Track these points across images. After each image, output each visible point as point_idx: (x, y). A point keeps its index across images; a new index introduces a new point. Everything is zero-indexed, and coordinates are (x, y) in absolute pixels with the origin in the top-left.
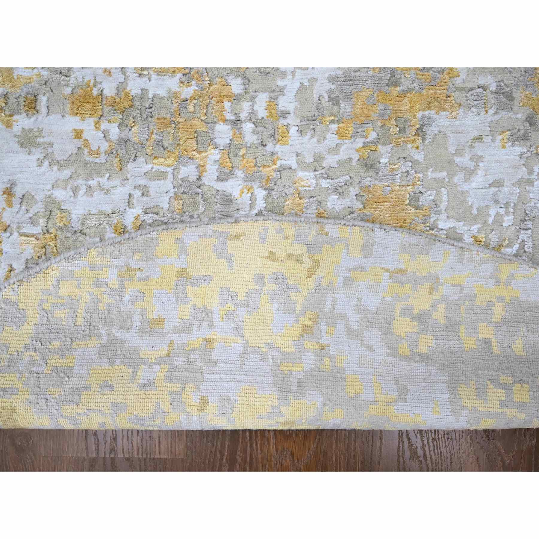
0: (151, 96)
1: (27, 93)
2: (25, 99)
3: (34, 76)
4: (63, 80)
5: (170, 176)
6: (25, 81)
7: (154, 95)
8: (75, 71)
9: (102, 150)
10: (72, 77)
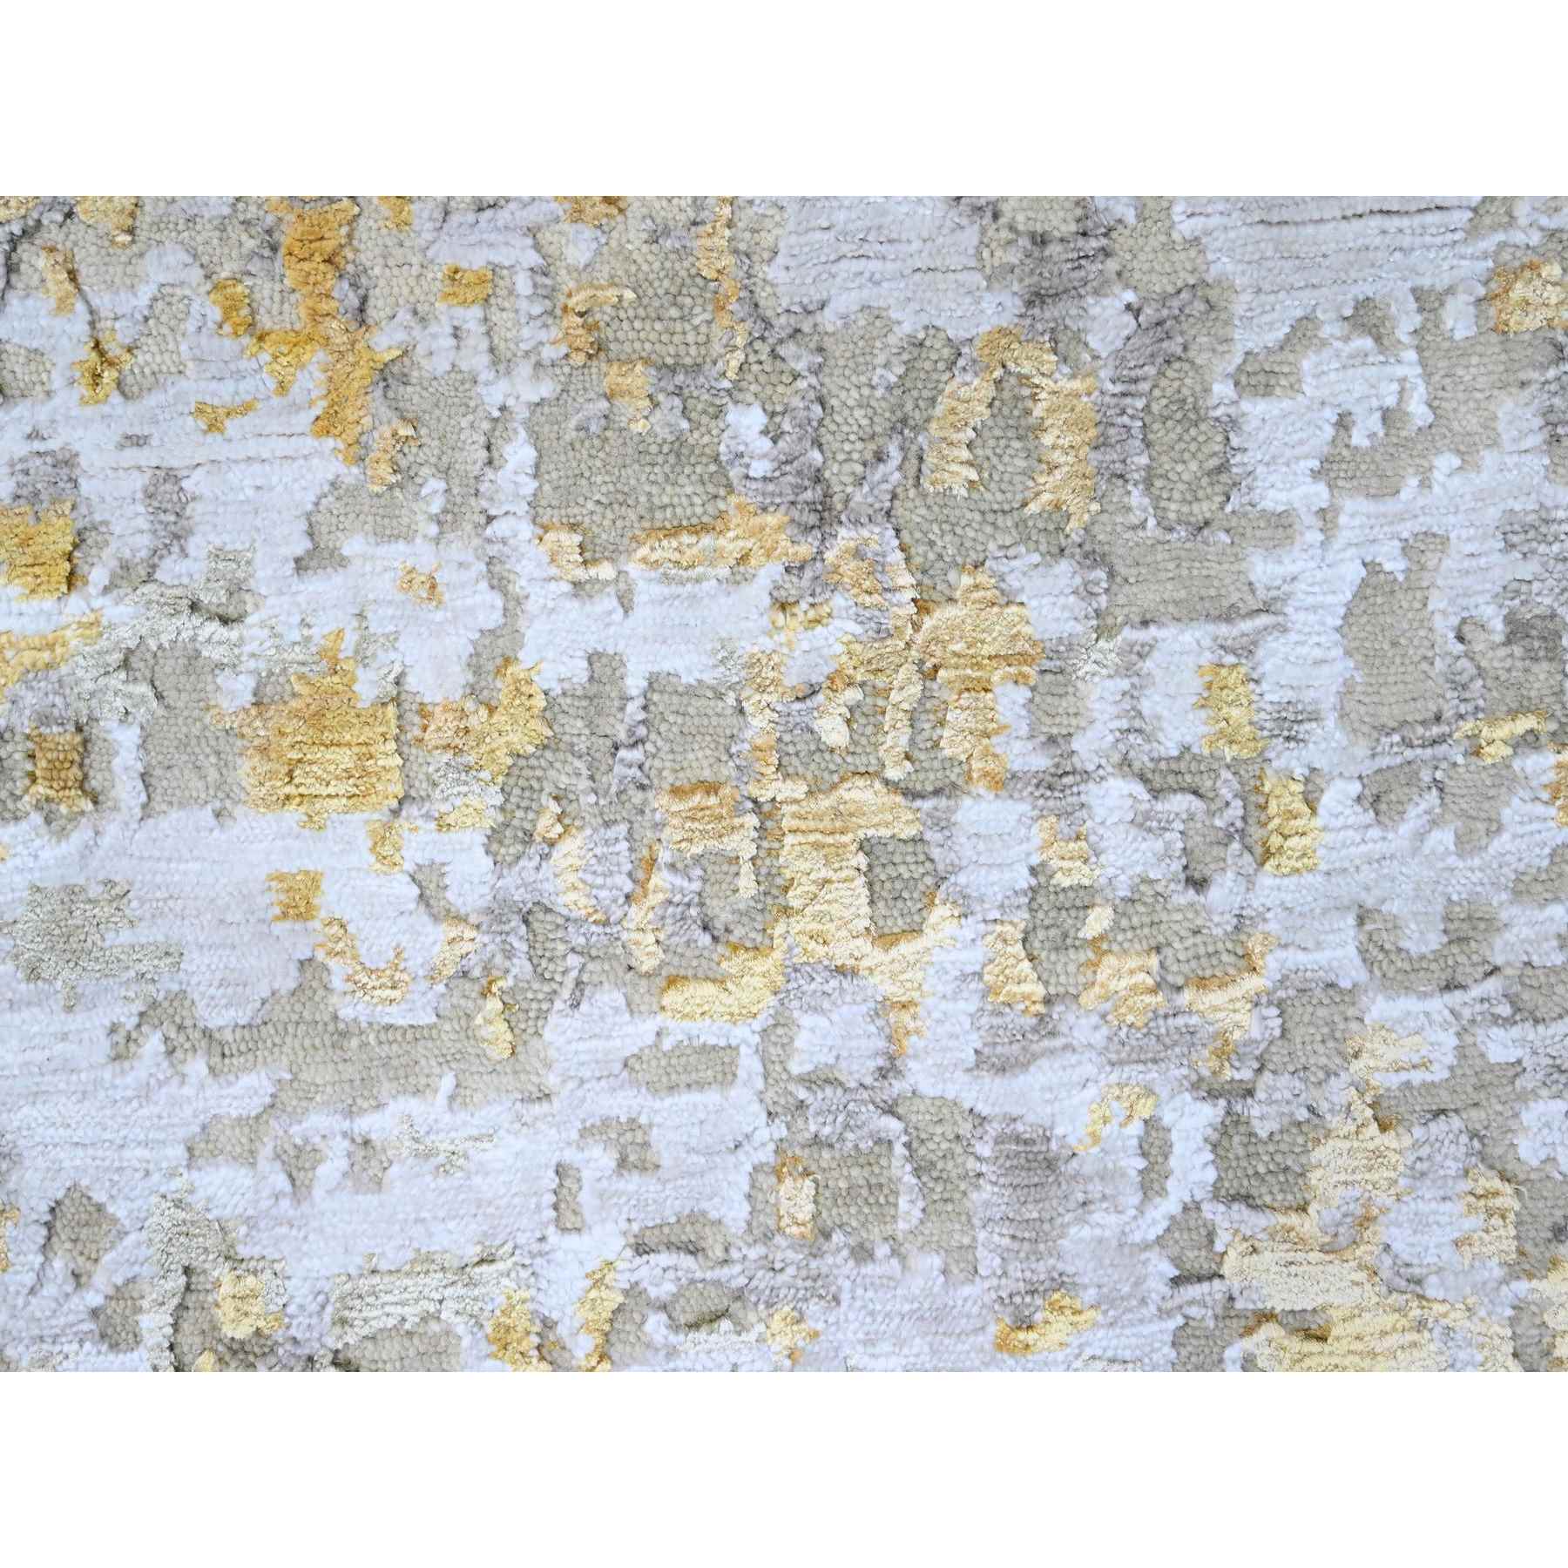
0: (635, 683)
1: (44, 719)
2: (30, 745)
3: (68, 633)
4: (209, 641)
5: (749, 1064)
6: (28, 657)
7: (653, 682)
8: (263, 591)
9: (415, 963)
10: (249, 620)
